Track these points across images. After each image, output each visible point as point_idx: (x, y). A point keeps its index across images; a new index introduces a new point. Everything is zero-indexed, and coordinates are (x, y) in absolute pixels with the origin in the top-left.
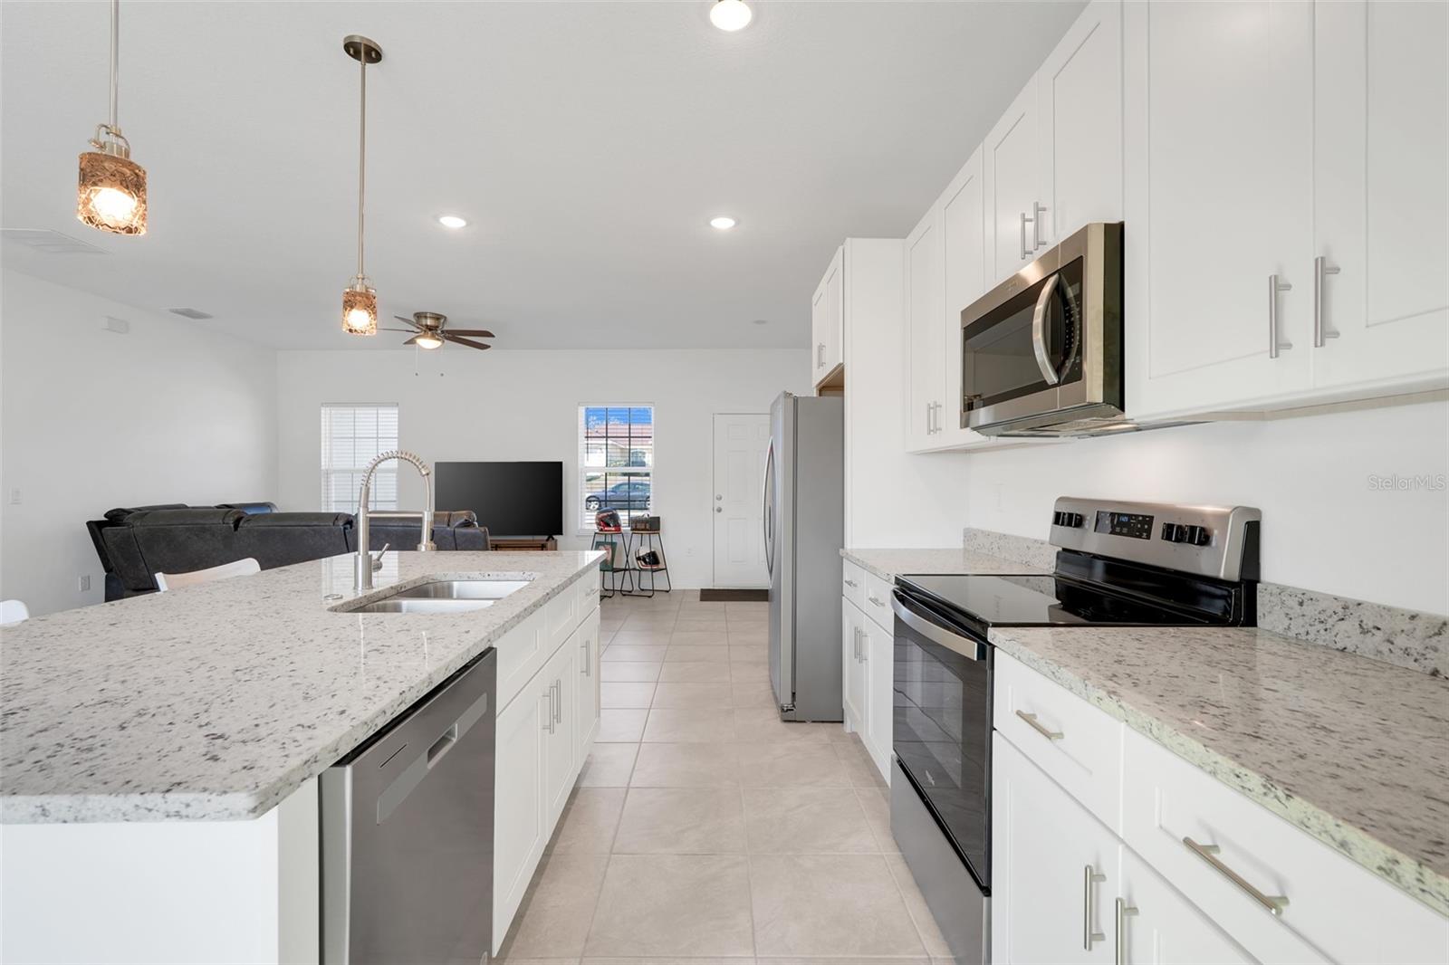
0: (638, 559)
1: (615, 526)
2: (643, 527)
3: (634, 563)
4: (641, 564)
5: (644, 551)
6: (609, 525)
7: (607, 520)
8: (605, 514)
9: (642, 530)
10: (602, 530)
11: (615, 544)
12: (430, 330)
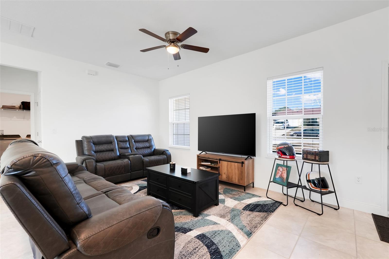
0: (309, 181)
1: (290, 155)
2: (313, 158)
3: (304, 183)
4: (311, 186)
5: (314, 176)
6: (285, 155)
7: (284, 150)
8: (283, 146)
9: (312, 160)
10: (280, 157)
11: (290, 167)
12: (173, 42)
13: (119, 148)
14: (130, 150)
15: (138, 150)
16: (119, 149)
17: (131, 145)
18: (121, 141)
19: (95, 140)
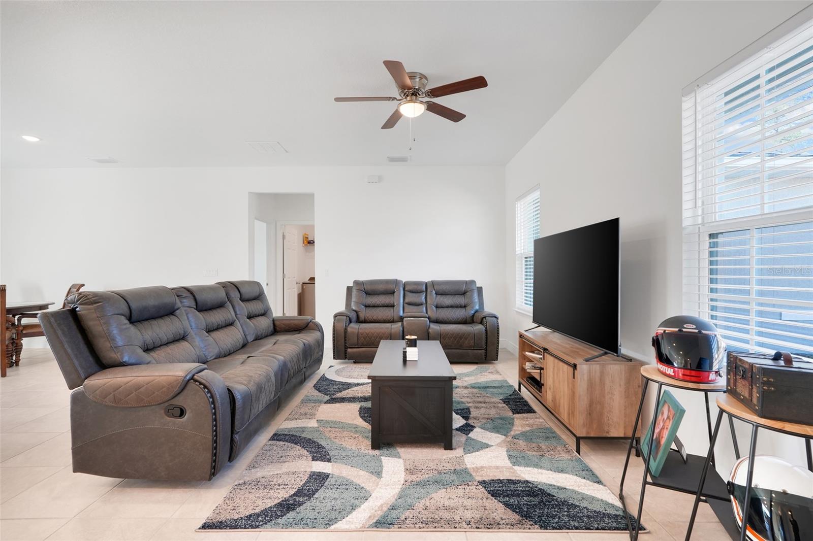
13: (406, 303)
14: (425, 309)
15: (440, 310)
16: (406, 305)
17: (428, 300)
18: (411, 292)
19: (368, 288)
